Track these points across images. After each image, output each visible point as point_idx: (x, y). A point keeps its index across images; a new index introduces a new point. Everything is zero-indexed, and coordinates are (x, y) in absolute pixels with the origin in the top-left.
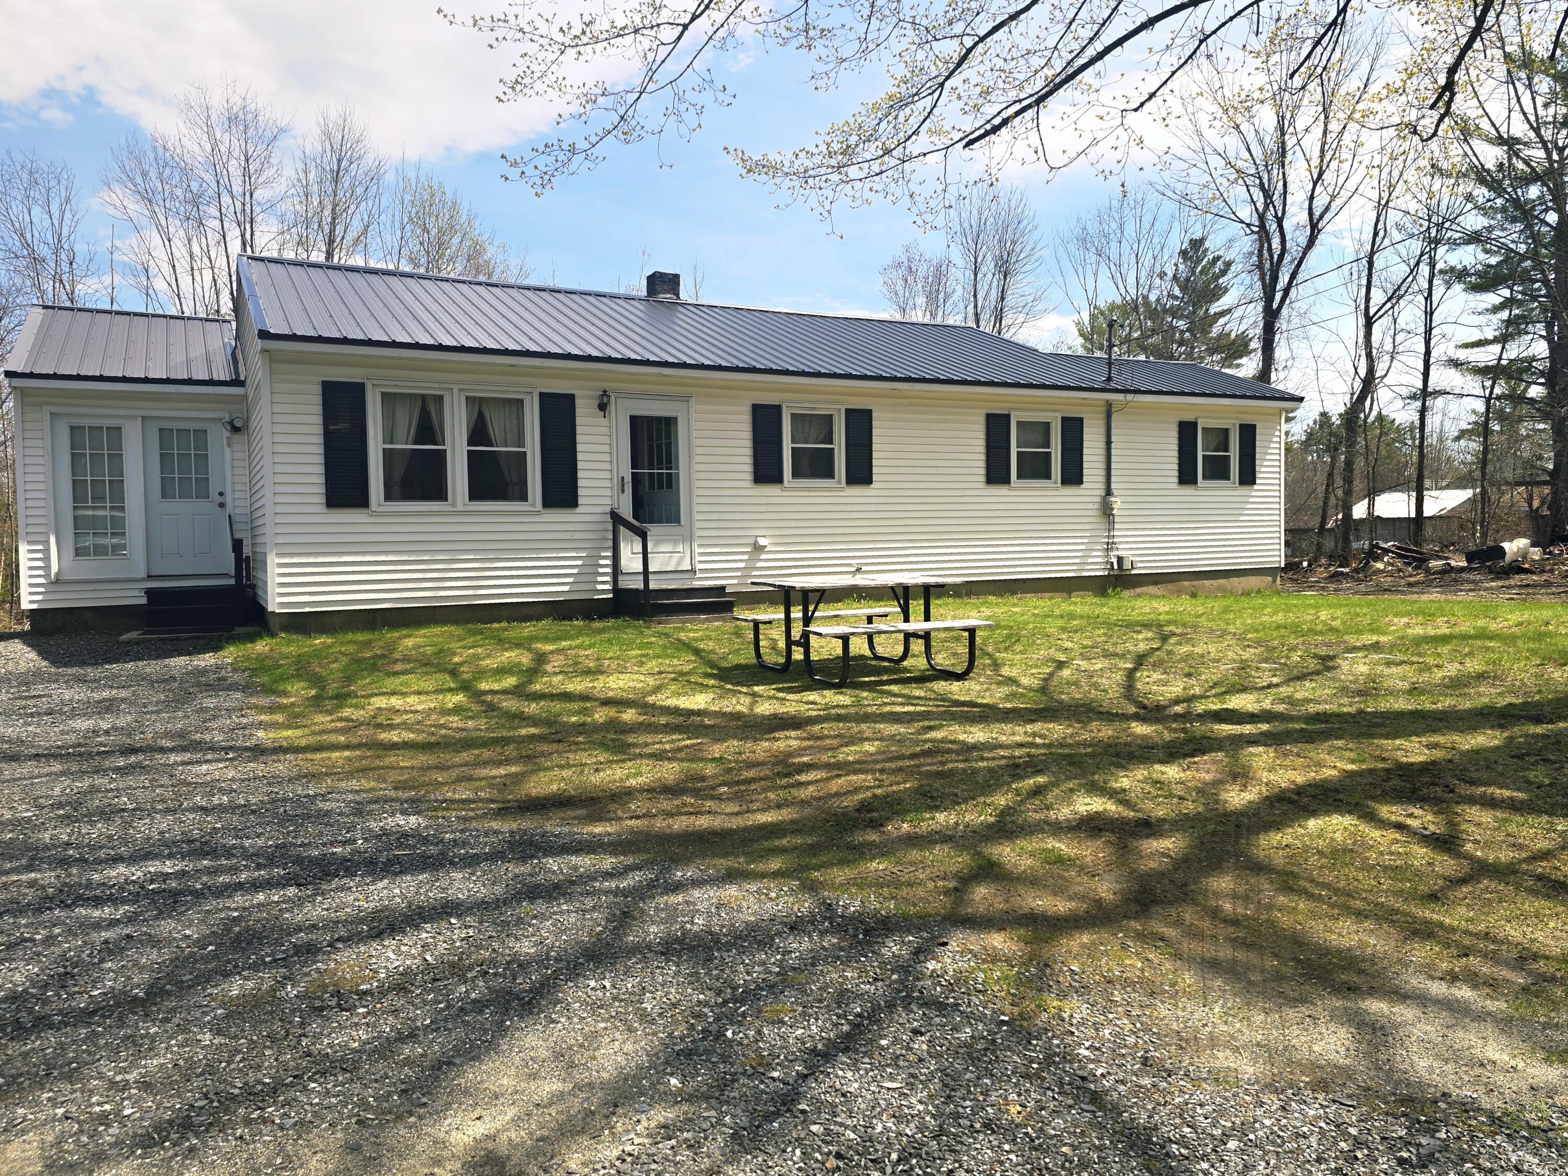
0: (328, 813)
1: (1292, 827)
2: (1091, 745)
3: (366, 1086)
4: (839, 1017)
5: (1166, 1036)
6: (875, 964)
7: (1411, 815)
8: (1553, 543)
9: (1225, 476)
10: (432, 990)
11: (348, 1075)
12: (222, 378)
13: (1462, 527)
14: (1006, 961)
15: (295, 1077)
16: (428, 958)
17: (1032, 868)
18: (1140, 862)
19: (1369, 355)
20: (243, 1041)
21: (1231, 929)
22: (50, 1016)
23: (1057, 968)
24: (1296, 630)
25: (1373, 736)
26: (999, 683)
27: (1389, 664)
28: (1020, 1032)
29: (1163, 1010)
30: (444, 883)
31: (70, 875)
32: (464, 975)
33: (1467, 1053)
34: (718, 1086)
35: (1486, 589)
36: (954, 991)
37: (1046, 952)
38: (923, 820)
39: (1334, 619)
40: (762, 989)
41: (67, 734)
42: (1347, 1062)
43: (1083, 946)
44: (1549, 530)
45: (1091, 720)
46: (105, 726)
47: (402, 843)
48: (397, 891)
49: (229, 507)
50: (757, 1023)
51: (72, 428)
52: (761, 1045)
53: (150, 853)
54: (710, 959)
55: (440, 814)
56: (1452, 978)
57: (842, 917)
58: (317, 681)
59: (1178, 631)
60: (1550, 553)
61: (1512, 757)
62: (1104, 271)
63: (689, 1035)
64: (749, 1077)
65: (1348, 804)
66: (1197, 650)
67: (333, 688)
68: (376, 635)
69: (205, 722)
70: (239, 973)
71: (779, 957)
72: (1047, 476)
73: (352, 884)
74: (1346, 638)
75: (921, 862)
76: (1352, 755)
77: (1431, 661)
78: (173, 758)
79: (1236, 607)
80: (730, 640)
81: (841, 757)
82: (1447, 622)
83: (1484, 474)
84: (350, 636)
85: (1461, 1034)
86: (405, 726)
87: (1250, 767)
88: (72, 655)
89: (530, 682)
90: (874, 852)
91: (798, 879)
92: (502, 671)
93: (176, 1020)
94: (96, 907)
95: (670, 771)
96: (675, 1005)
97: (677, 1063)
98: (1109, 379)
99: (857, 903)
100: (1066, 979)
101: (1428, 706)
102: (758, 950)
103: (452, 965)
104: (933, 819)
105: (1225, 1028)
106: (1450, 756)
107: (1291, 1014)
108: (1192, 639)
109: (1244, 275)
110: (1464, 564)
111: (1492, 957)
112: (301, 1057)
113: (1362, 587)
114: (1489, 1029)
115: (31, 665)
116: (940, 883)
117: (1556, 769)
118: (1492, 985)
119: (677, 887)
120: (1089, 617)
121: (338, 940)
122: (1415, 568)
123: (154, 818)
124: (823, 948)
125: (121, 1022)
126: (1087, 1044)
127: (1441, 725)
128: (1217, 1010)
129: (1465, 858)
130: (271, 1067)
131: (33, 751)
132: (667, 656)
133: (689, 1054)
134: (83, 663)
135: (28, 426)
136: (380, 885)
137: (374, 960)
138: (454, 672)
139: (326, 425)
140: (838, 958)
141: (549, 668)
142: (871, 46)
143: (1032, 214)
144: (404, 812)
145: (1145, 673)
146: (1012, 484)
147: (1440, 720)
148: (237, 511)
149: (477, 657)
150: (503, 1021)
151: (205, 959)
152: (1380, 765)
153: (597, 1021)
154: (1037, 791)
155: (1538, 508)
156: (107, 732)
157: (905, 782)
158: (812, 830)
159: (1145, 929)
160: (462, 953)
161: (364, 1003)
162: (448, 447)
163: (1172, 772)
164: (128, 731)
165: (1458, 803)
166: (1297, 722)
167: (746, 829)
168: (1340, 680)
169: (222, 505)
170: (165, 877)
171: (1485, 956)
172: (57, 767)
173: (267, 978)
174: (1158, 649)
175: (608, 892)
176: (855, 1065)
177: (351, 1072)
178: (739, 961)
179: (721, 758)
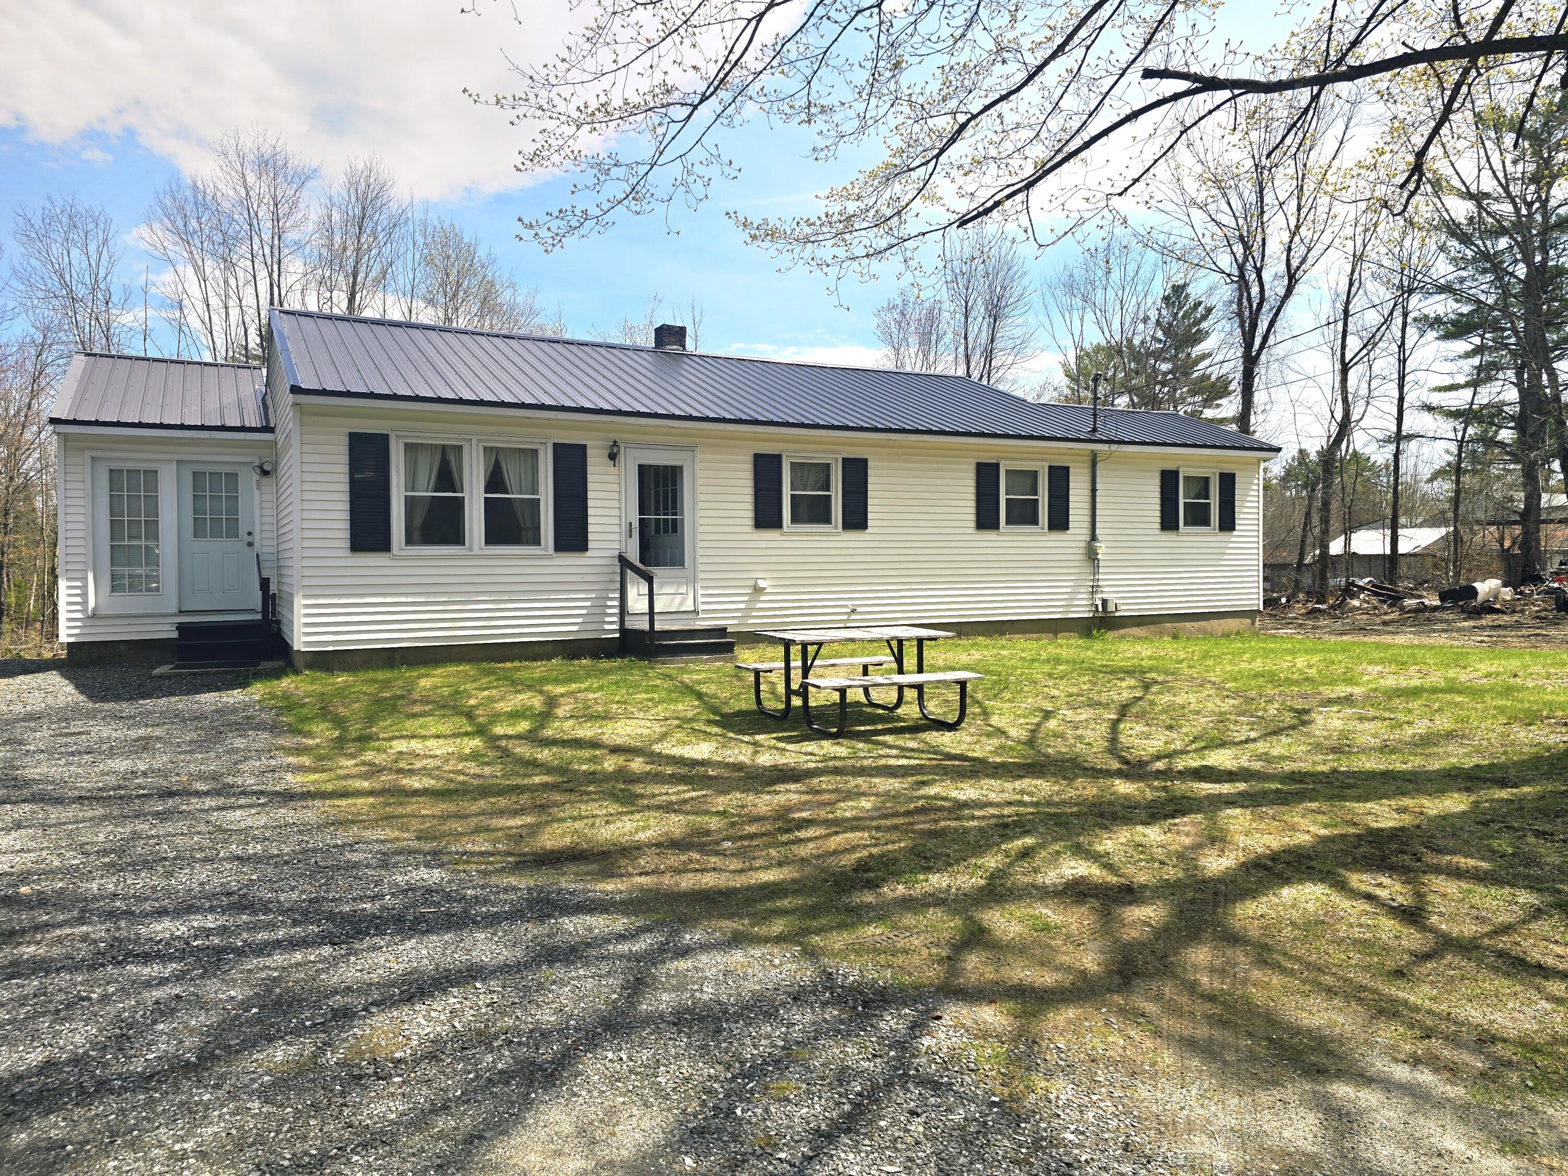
0: (356, 865)
1: (1266, 895)
2: (1076, 804)
3: (404, 1160)
4: (840, 1096)
5: (1146, 1120)
6: (874, 1039)
7: (1380, 885)
8: (1523, 582)
9: (1206, 522)
10: (461, 1059)
11: (387, 1148)
12: (253, 425)
13: (1436, 566)
14: (996, 1036)
15: (339, 1149)
16: (457, 1024)
17: (1020, 935)
18: (1123, 930)
19: (1345, 400)
20: (289, 1110)
21: (1208, 1005)
22: (110, 1080)
23: (1044, 1044)
24: (1272, 678)
25: (1344, 798)
26: (989, 735)
27: (1361, 719)
28: (1010, 1115)
29: (1143, 1091)
30: (468, 943)
31: (119, 929)
32: (490, 1043)
33: (1427, 1142)
34: (730, 1166)
35: (1459, 630)
36: (948, 1070)
37: (1035, 1027)
38: (917, 882)
39: (1310, 666)
40: (768, 1064)
41: (107, 774)
42: (1315, 1149)
43: (1069, 1021)
44: (1520, 569)
45: (1076, 777)
46: (142, 767)
47: (427, 899)
48: (424, 952)
49: (257, 545)
50: (765, 1101)
51: (111, 471)
52: (768, 1123)
53: (192, 906)
54: (719, 1031)
55: (461, 868)
56: (1415, 1061)
57: (842, 987)
58: (339, 722)
59: (1160, 679)
60: (1521, 593)
61: (1478, 823)
62: (1090, 317)
63: (702, 1112)
64: (758, 1158)
65: (1321, 871)
66: (1179, 700)
67: (354, 730)
68: (396, 673)
69: (236, 763)
70: (282, 1038)
71: (783, 1029)
72: (1035, 522)
73: (382, 943)
74: (1321, 689)
75: (916, 927)
76: (1325, 819)
77: (1402, 717)
78: (209, 802)
79: (1215, 652)
80: (731, 682)
81: (839, 813)
82: (1419, 671)
83: (1456, 515)
84: (371, 674)
85: (1421, 1121)
86: (426, 772)
87: (1227, 830)
88: (107, 689)
89: (542, 727)
90: (871, 915)
91: (800, 944)
92: (515, 715)
93: (227, 1087)
94: (145, 964)
95: (676, 825)
96: (687, 1080)
97: (690, 1142)
98: (1094, 430)
99: (856, 972)
100: (1052, 1057)
101: (1399, 767)
102: (764, 1022)
103: (479, 1033)
104: (927, 881)
105: (1201, 1111)
106: (1417, 822)
107: (1263, 1097)
108: (1172, 688)
109: (1224, 321)
110: (1437, 603)
111: (1452, 1040)
112: (343, 1128)
113: (1338, 625)
114: (1448, 1117)
115: (70, 699)
116: (934, 950)
117: (1519, 837)
118: (1452, 1071)
119: (685, 952)
120: (1074, 662)
121: (372, 1004)
122: (1390, 606)
123: (193, 868)
124: (825, 1020)
125: (177, 1089)
126: (1072, 1128)
127: (1410, 787)
128: (1194, 1092)
129: (1430, 931)
130: (316, 1137)
131: (77, 793)
132: (672, 701)
133: (701, 1132)
134: (118, 698)
135: (70, 469)
136: (409, 944)
137: (406, 1026)
138: (470, 715)
139: (351, 474)
140: (839, 1031)
141: (560, 712)
142: (870, 122)
143: (1021, 262)
144: (428, 865)
145: (1128, 725)
146: (1001, 530)
147: (1410, 781)
148: (266, 550)
149: (492, 700)
150: (528, 1094)
151: (251, 1022)
152: (1352, 830)
153: (616, 1096)
154: (1025, 854)
155: (1509, 548)
156: (145, 774)
157: (900, 841)
158: (813, 890)
159: (1127, 1004)
160: (488, 1020)
161: (400, 1072)
162: (466, 495)
163: (1153, 834)
164: (163, 773)
165: (1425, 872)
166: (1273, 781)
167: (749, 888)
168: (1314, 736)
169: (250, 544)
170: (208, 932)
171: (1447, 1038)
172: (100, 811)
173: (308, 1045)
174: (1140, 698)
175: (621, 957)
176: (856, 1147)
177: (391, 1145)
178: (746, 1033)
179: (725, 812)
